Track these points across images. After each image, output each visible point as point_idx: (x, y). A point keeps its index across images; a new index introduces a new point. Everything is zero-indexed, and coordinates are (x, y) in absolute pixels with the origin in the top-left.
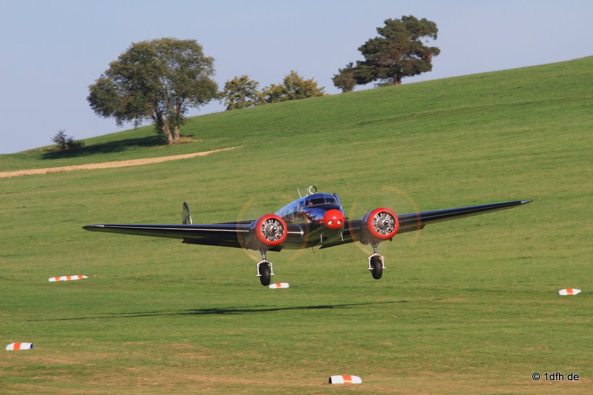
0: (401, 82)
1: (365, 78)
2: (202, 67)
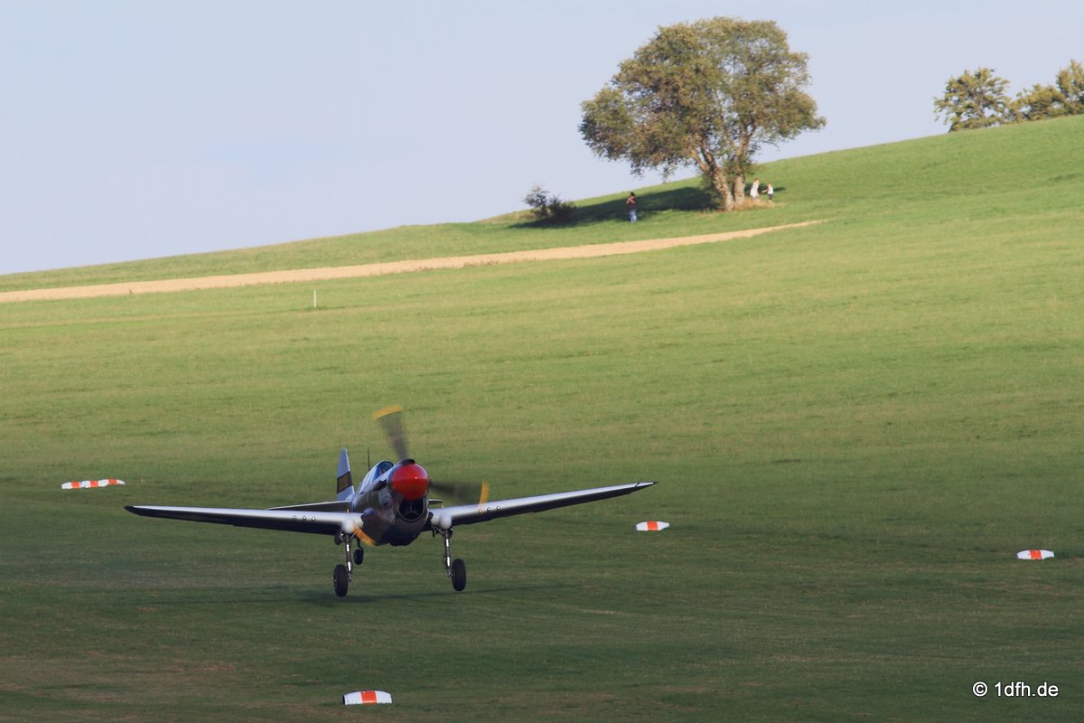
2: (786, 70)
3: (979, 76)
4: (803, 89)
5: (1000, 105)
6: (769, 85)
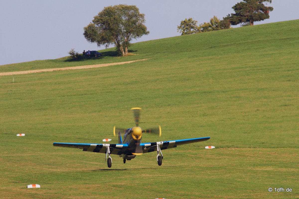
0: (253, 24)
1: (235, 22)
2: (139, 18)
3: (189, 20)
4: (143, 23)
5: (195, 28)
6: (134, 23)
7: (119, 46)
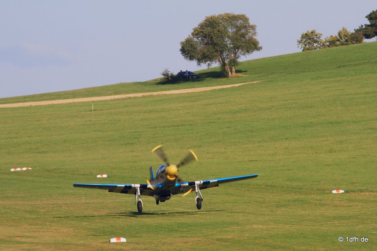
1: (370, 35)
2: (249, 31)
3: (312, 32)
4: (254, 37)
5: (319, 42)
6: (243, 36)
7: (224, 65)
